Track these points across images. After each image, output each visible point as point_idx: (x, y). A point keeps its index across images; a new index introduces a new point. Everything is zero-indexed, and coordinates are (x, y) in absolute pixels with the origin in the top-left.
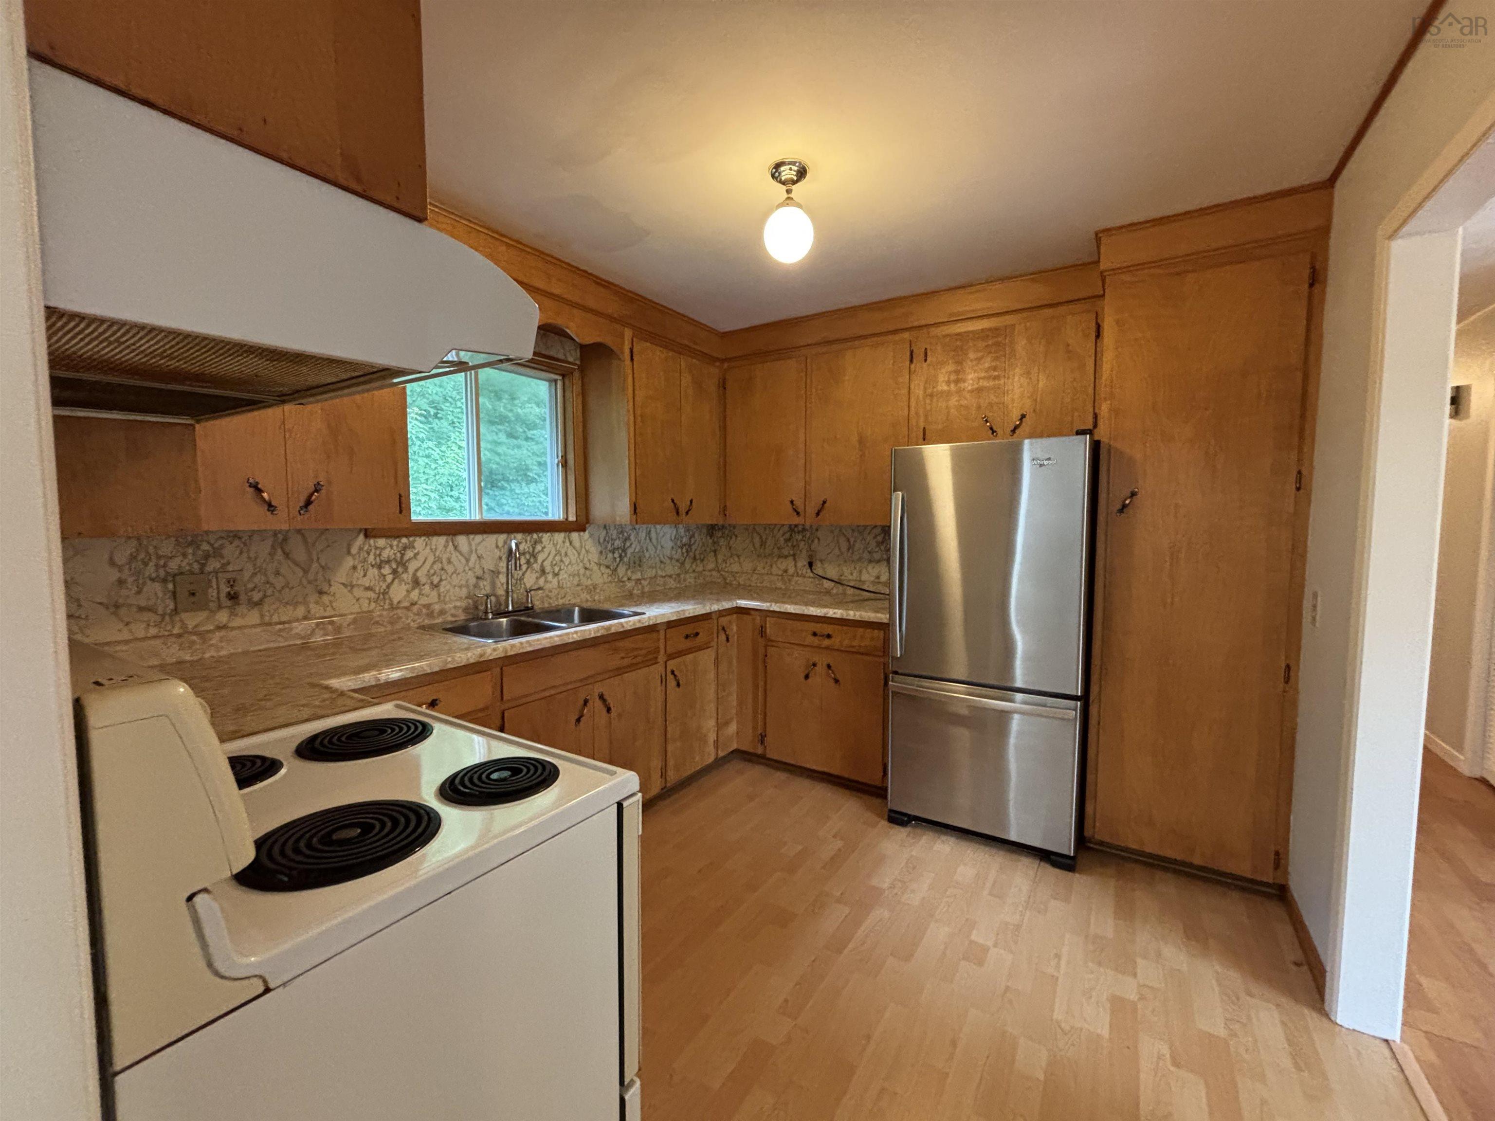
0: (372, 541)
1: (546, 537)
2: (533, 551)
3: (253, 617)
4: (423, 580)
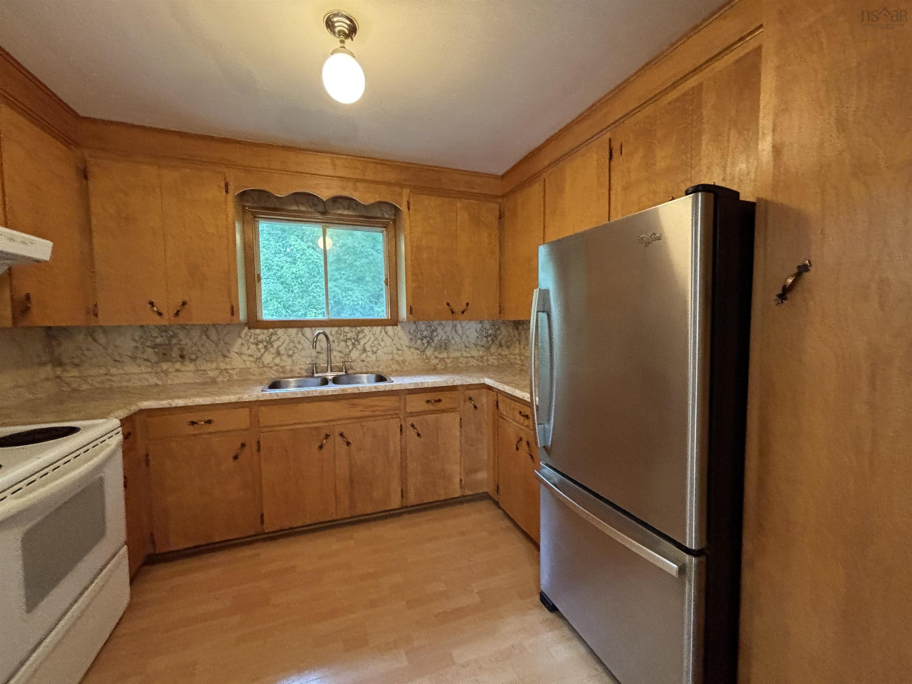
0: (252, 331)
1: (366, 329)
2: (357, 337)
3: (191, 367)
4: (282, 352)
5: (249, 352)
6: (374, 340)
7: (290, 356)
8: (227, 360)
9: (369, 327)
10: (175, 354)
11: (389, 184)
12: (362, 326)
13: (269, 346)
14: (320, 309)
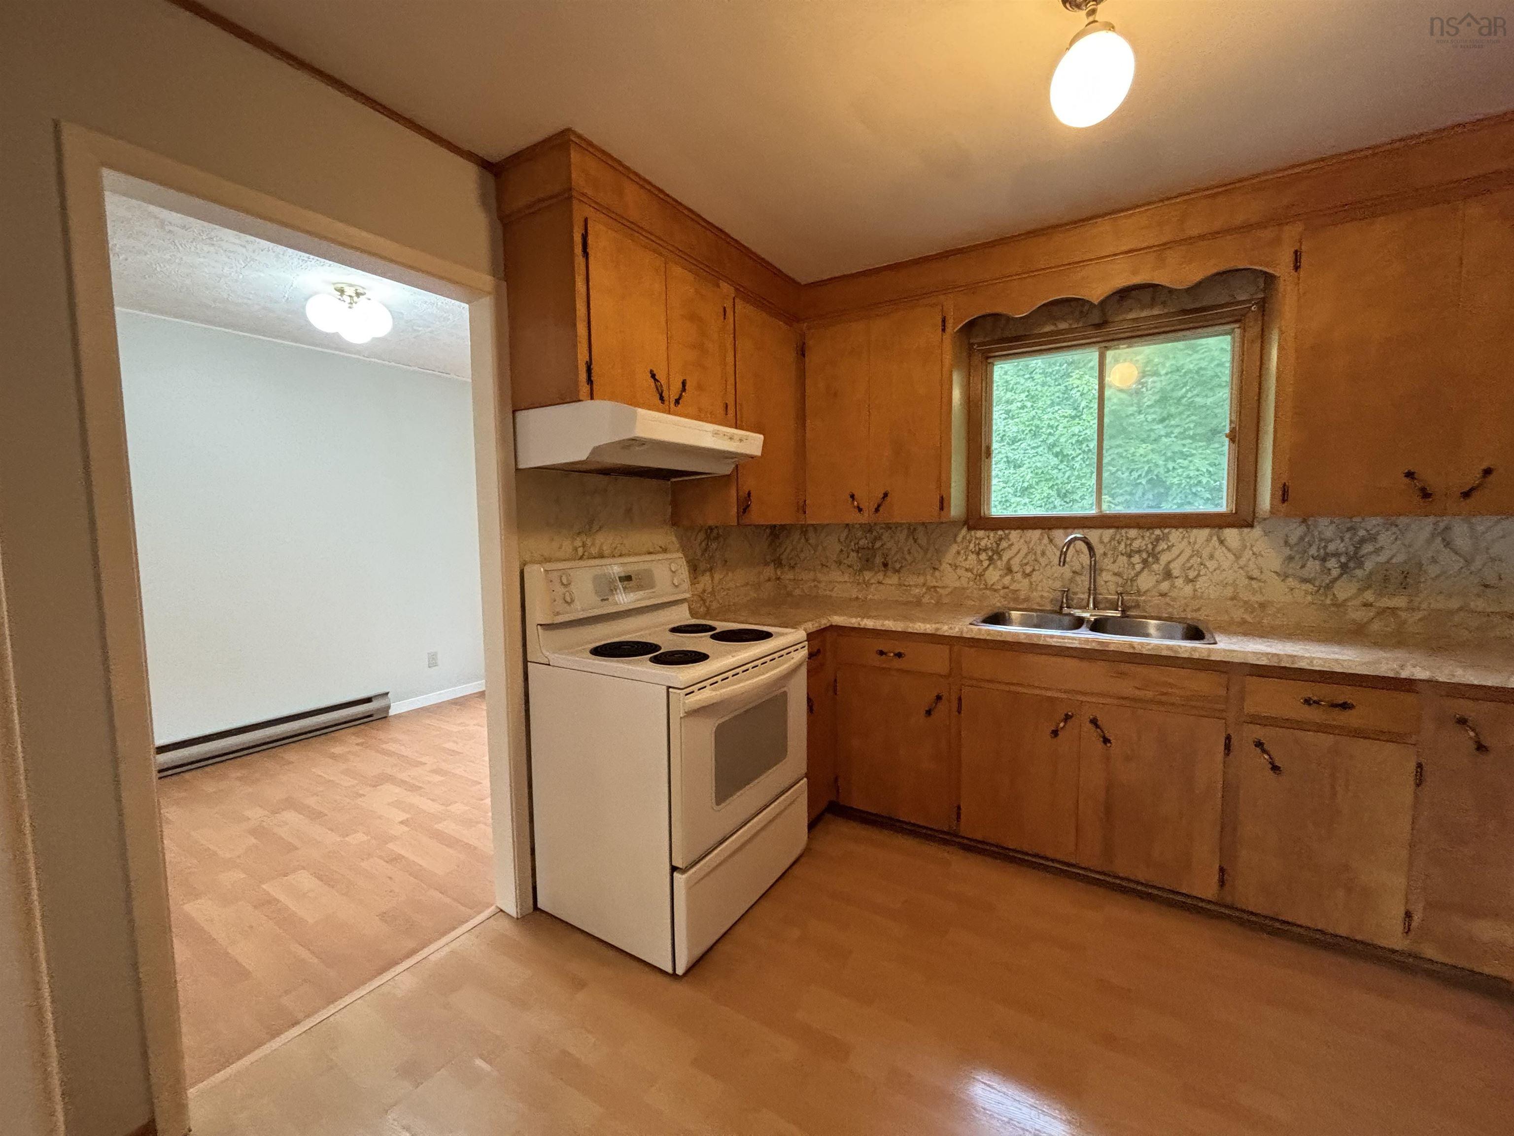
0: (973, 533)
1: (1177, 534)
2: (1153, 549)
3: (894, 579)
4: (1015, 568)
5: (967, 565)
6: (1191, 556)
7: (1027, 575)
8: (937, 573)
9: (1181, 530)
10: (878, 560)
11: (1246, 228)
12: (1166, 527)
13: (995, 557)
14: (1122, 495)
